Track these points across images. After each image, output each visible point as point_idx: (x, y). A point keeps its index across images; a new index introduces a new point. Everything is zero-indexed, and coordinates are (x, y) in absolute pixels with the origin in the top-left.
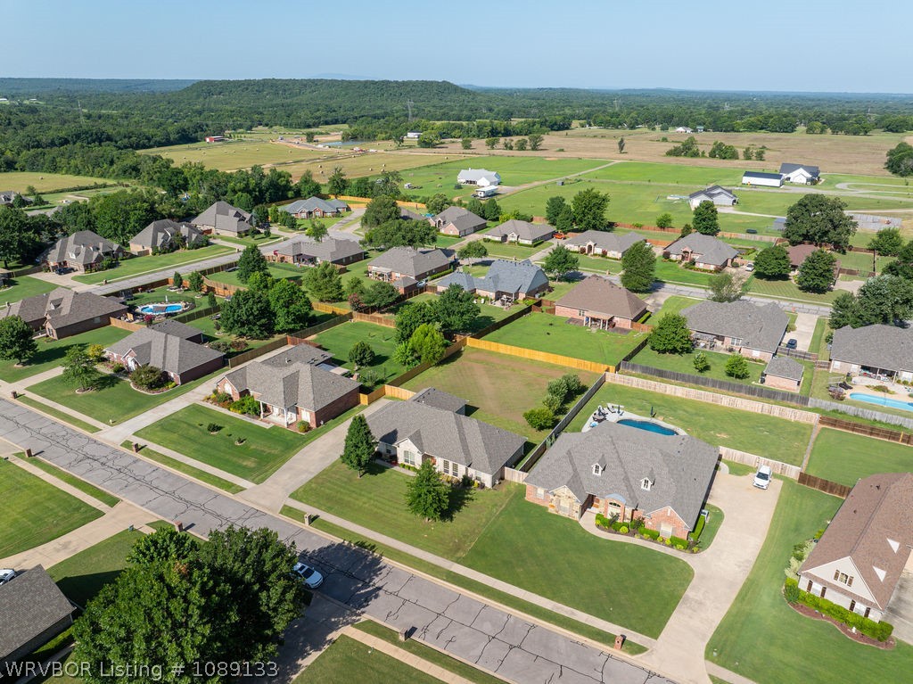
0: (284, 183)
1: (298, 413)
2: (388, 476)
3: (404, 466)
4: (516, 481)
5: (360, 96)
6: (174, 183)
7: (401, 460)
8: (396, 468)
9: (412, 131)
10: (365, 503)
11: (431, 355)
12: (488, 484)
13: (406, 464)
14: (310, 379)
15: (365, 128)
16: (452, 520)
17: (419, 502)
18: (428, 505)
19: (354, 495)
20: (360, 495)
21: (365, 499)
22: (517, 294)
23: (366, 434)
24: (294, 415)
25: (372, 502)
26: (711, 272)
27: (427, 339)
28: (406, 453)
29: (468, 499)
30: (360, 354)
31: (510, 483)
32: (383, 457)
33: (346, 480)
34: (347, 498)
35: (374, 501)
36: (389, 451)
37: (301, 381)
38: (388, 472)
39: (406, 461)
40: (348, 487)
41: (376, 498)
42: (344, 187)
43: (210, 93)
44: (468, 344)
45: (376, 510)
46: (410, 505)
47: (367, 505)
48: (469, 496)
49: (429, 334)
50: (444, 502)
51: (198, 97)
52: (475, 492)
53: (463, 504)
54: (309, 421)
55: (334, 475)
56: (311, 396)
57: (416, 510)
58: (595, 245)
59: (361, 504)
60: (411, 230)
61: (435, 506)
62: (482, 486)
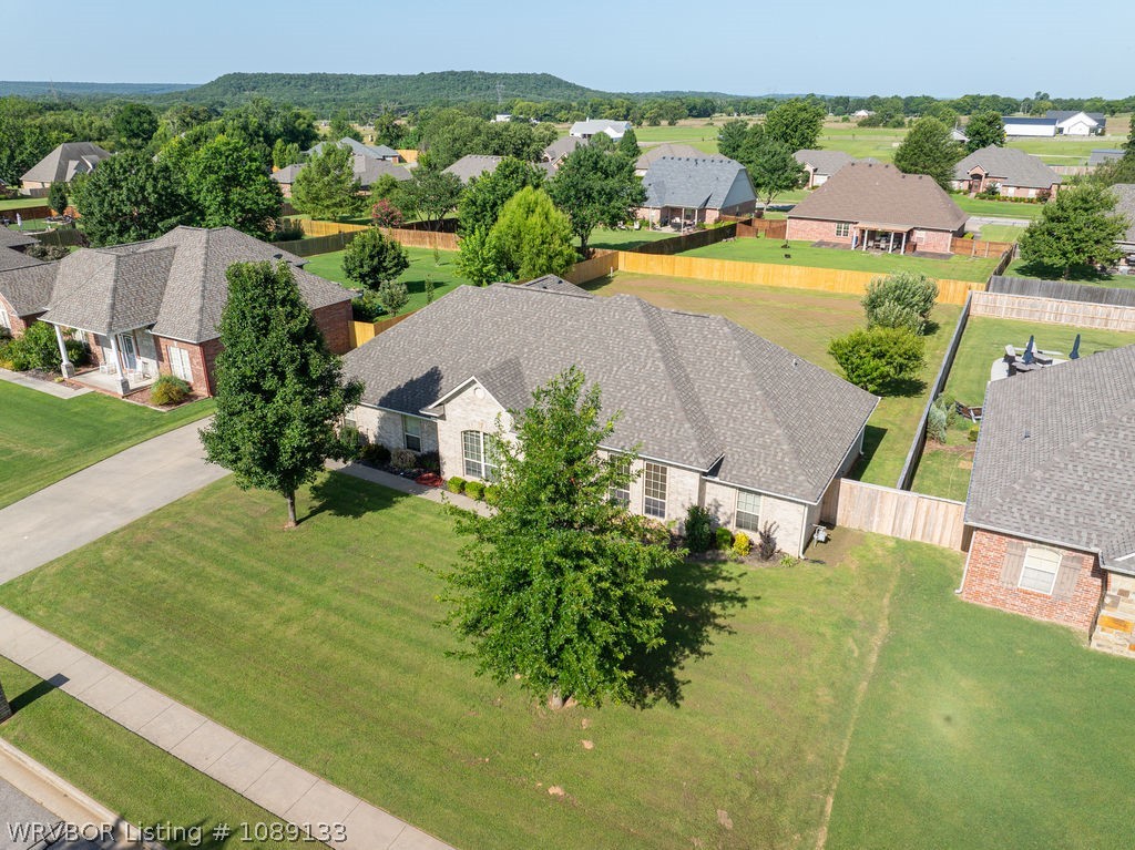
0: (304, 126)
1: (160, 358)
2: (401, 520)
3: (462, 487)
4: (886, 530)
5: (435, 90)
6: (134, 126)
7: (452, 468)
8: (433, 495)
9: (502, 113)
10: (286, 620)
11: (542, 260)
12: (790, 541)
13: (470, 479)
14: (200, 262)
15: (439, 110)
16: (674, 696)
17: (520, 612)
18: (567, 630)
19: (253, 589)
20: (279, 588)
21: (290, 605)
22: (702, 211)
23: (296, 338)
24: (152, 363)
25: (319, 614)
26: (1031, 201)
27: (535, 219)
28: (469, 437)
29: (720, 596)
30: (372, 257)
31: (861, 538)
32: (394, 461)
33: (239, 532)
34: (218, 601)
35: (329, 608)
36: (412, 443)
37: (176, 271)
38: (402, 507)
39: (471, 468)
40: (239, 557)
41: (337, 600)
42: (398, 137)
43: (241, 88)
44: (621, 267)
45: (326, 649)
46: (472, 627)
47: (294, 629)
48: (720, 584)
49: (538, 210)
50: (646, 612)
51: (225, 93)
52: (737, 571)
53: (708, 618)
54: (190, 379)
55: (202, 519)
56: (196, 303)
57: (504, 658)
58: (815, 170)
59: (268, 624)
60: (498, 135)
61: (603, 632)
62: (767, 549)
